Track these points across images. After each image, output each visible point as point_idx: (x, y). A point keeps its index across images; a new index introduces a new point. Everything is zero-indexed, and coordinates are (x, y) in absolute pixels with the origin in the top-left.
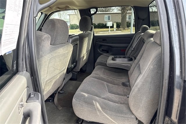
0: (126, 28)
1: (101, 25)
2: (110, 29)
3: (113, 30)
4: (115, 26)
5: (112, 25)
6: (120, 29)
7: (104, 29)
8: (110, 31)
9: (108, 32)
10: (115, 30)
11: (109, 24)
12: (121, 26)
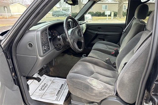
0: (122, 17)
1: (99, 14)
2: (107, 17)
3: (111, 19)
4: (112, 15)
5: (110, 14)
6: (116, 17)
7: (101, 17)
8: (107, 19)
9: (106, 20)
10: (112, 18)
11: (107, 13)
12: (117, 15)
